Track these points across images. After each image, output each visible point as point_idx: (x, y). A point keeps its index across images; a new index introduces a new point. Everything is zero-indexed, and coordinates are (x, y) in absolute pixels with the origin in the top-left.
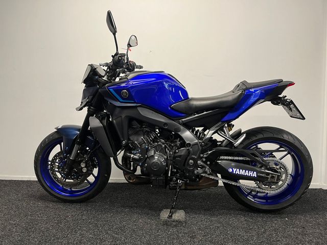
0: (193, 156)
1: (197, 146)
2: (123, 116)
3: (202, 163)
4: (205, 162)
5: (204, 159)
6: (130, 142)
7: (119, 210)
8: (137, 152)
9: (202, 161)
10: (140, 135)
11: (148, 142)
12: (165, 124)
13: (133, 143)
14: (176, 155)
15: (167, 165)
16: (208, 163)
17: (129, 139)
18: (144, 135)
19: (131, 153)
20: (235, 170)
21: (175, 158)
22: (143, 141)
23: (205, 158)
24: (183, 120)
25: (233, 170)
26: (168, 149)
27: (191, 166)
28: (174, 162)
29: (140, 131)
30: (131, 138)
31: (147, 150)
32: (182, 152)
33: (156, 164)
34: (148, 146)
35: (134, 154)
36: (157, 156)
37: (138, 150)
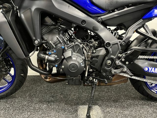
0: (112, 56)
1: (116, 45)
2: (33, 9)
3: (120, 64)
4: (124, 63)
5: (123, 60)
6: (44, 42)
7: (37, 106)
8: (53, 52)
9: (121, 61)
10: (54, 34)
11: (64, 41)
12: (84, 21)
13: (47, 43)
14: (93, 55)
15: (85, 67)
16: (127, 63)
17: (42, 39)
18: (59, 34)
19: (46, 54)
20: (150, 69)
21: (92, 58)
22: (59, 40)
23: (124, 58)
24: (102, 17)
25: (149, 69)
26: (85, 50)
27: (109, 67)
28: (91, 63)
29: (55, 28)
30: (45, 37)
31: (64, 50)
32: (99, 52)
33: (74, 66)
34: (64, 45)
35: (49, 55)
36: (75, 57)
37: (53, 51)
